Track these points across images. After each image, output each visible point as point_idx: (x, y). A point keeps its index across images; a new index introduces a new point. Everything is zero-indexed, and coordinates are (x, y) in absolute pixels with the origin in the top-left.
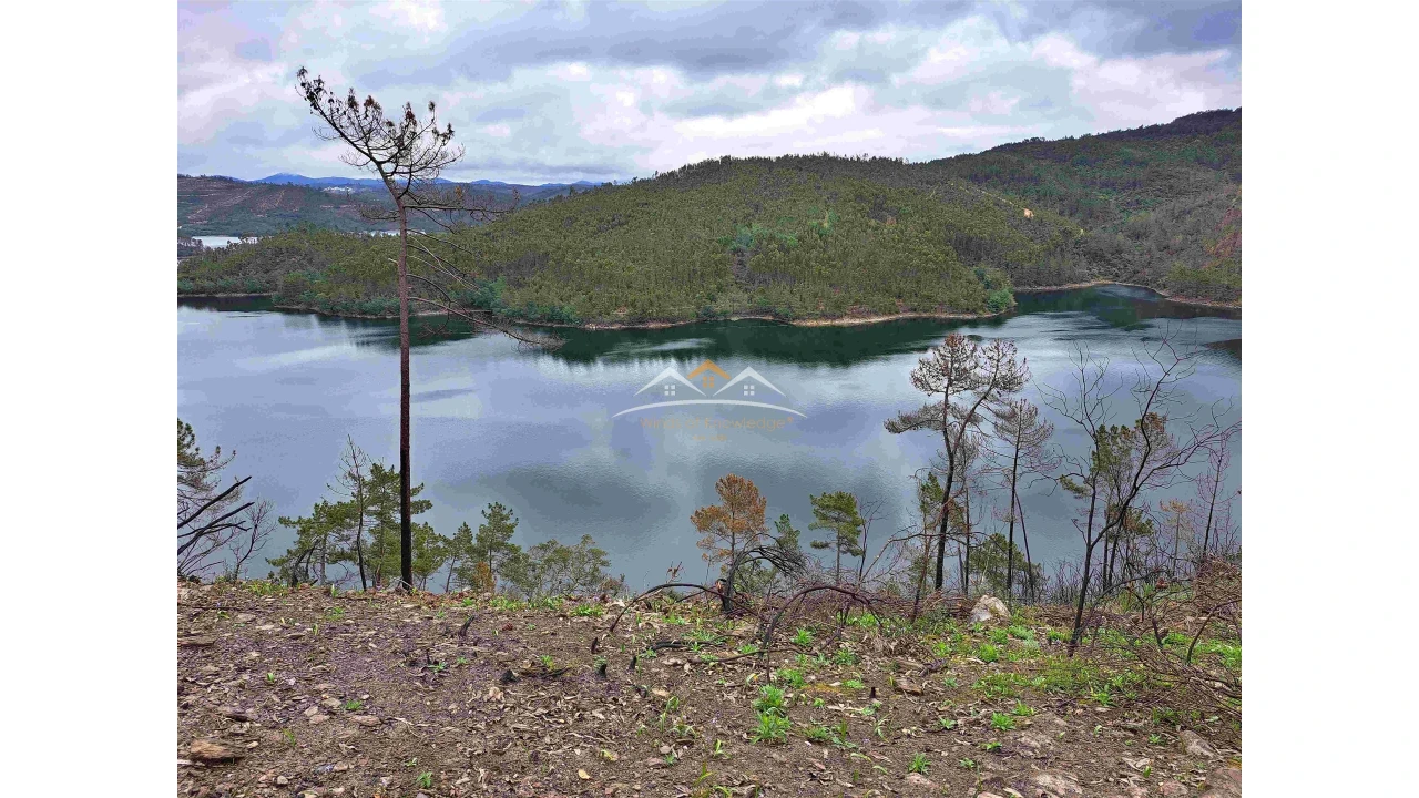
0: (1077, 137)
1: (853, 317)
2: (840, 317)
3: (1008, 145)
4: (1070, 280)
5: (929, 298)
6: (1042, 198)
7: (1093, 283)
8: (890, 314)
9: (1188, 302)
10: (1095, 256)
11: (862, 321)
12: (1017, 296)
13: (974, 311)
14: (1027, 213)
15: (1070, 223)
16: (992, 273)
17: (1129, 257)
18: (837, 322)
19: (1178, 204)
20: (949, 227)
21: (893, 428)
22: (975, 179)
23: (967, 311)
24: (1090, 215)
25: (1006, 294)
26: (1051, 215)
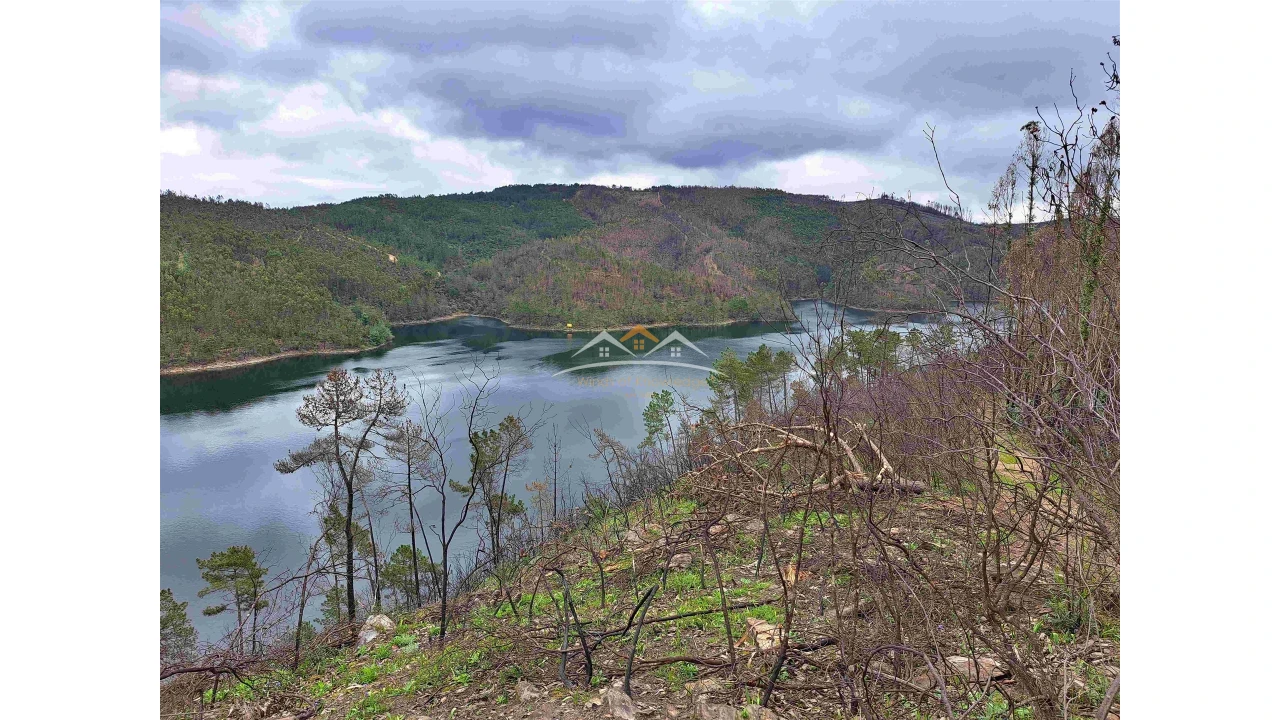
0: (423, 196)
1: (228, 360)
2: (213, 361)
3: (365, 198)
4: (436, 314)
5: (310, 336)
6: (401, 246)
7: (454, 316)
8: (271, 354)
9: (524, 327)
10: (453, 295)
11: (239, 364)
12: (393, 330)
13: (356, 346)
14: (392, 258)
15: (430, 267)
16: (367, 310)
17: (478, 294)
18: (209, 367)
19: (506, 254)
20: (321, 269)
21: (285, 469)
22: (339, 226)
23: (350, 346)
24: (444, 261)
25: (383, 328)
26: (412, 259)
